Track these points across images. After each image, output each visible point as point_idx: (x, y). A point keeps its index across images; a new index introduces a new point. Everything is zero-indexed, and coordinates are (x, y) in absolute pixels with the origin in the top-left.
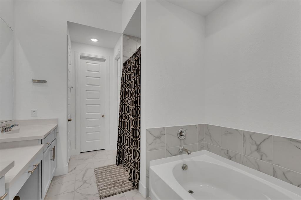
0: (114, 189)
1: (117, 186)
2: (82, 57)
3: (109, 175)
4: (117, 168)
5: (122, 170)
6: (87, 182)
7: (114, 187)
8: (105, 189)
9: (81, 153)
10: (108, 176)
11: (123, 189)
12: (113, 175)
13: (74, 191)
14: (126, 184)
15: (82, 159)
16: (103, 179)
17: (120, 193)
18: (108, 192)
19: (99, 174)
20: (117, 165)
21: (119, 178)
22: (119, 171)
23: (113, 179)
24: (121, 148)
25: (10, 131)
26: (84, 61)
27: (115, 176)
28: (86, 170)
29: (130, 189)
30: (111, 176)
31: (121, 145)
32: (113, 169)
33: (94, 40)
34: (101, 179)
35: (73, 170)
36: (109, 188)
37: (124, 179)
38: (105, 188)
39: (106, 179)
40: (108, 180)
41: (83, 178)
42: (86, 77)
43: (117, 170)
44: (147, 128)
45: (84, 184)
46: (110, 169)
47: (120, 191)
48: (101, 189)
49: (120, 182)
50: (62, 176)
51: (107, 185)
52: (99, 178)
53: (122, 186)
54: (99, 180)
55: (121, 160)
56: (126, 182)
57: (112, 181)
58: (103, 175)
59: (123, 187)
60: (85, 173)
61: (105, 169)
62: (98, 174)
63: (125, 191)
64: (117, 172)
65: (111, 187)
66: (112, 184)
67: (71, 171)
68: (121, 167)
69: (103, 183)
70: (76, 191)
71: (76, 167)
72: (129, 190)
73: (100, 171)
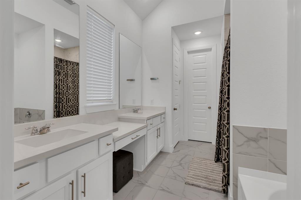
0: (201, 182)
1: (205, 181)
2: (189, 53)
3: (203, 168)
4: (215, 164)
5: (219, 168)
6: (182, 165)
7: (202, 180)
8: (193, 178)
9: (189, 140)
10: (201, 168)
11: (210, 187)
12: (207, 169)
13: (170, 168)
14: (216, 184)
15: (188, 146)
16: (196, 169)
17: (205, 188)
18: (193, 182)
19: (195, 162)
20: (216, 162)
21: (212, 174)
22: (215, 168)
23: (205, 173)
24: (220, 145)
25: (137, 112)
26: (191, 55)
27: (209, 172)
28: (186, 156)
29: (217, 190)
30: (204, 169)
31: (221, 141)
32: (210, 164)
33: (198, 33)
34: (194, 168)
35: (177, 152)
36: (198, 179)
37: (217, 178)
38: (193, 176)
39: (198, 170)
40: (200, 172)
41: (180, 161)
42: (193, 69)
43: (214, 166)
44: (233, 125)
45: (179, 166)
46: (206, 163)
47: (206, 187)
48: (190, 176)
49: (210, 179)
50: (168, 153)
51: (196, 175)
52: (193, 166)
53: (211, 183)
54: (192, 168)
55: (220, 157)
56: (217, 182)
57: (203, 174)
58: (198, 165)
59: (210, 185)
60: (184, 157)
61: (202, 160)
62: (193, 162)
63: (210, 189)
64: (212, 168)
65: (200, 179)
66: (202, 176)
67: (175, 152)
68: (219, 165)
69: (194, 172)
70: (171, 168)
71: (179, 150)
72: (215, 191)
73: (196, 161)
